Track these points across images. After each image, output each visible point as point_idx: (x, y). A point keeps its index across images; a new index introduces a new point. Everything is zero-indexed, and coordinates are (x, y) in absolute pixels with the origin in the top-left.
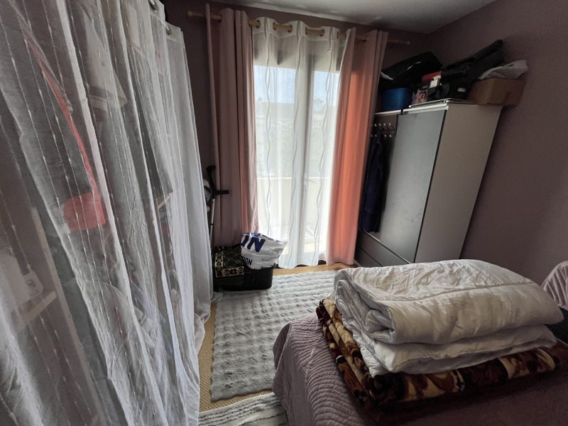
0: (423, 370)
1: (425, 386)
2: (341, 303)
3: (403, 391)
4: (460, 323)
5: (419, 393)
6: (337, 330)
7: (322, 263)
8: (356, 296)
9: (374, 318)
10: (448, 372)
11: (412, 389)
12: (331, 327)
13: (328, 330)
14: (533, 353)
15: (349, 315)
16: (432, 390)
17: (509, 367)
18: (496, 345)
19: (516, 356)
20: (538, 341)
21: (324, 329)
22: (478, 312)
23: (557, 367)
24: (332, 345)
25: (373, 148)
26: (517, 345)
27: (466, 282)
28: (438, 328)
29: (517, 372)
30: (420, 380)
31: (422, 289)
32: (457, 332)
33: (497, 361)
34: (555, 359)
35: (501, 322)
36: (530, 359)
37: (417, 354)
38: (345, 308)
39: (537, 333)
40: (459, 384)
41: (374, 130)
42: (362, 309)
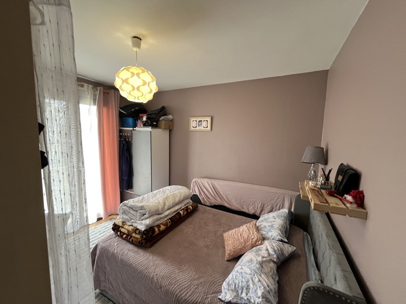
0: (158, 222)
1: (160, 227)
2: (125, 217)
3: (154, 231)
4: (167, 204)
5: (159, 230)
6: (127, 228)
7: (99, 219)
8: (131, 210)
9: (140, 213)
10: (166, 220)
11: (156, 229)
12: (123, 230)
13: (121, 232)
14: (187, 207)
15: (130, 219)
16: (162, 227)
17: (181, 213)
18: (177, 208)
19: (183, 209)
20: (188, 203)
21: (119, 233)
22: (171, 199)
23: (193, 208)
24: (125, 236)
25: (122, 146)
26: (182, 206)
27: (167, 192)
28: (160, 207)
29: (184, 213)
30: (159, 226)
31: (154, 199)
32: (166, 207)
33: (179, 213)
34: (192, 207)
35: (177, 200)
36: (187, 209)
37: (156, 217)
38: (127, 217)
39: (186, 201)
40: (170, 222)
41: (120, 137)
42: (134, 213)
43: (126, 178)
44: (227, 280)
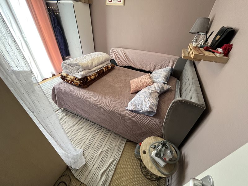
0: (89, 74)
1: (91, 77)
2: (67, 71)
3: (87, 79)
4: (94, 63)
5: (90, 78)
6: (69, 78)
7: (54, 75)
8: (70, 66)
9: (76, 68)
10: (94, 73)
11: (89, 78)
12: (67, 78)
13: (67, 80)
14: (107, 66)
15: (70, 72)
16: (93, 77)
17: (104, 69)
18: (101, 66)
19: (105, 67)
20: (108, 64)
21: (66, 80)
22: (96, 60)
23: (111, 67)
24: (70, 82)
25: (52, 19)
26: (104, 65)
27: (93, 56)
28: (89, 65)
29: (105, 70)
30: (90, 76)
31: (85, 60)
32: (93, 65)
33: (102, 69)
34: (111, 66)
35: (101, 61)
36: (107, 67)
37: (87, 71)
38: (69, 71)
39: (107, 63)
40: (97, 74)
41: (49, 10)
42: (73, 68)
43: (63, 48)
44: (131, 101)
